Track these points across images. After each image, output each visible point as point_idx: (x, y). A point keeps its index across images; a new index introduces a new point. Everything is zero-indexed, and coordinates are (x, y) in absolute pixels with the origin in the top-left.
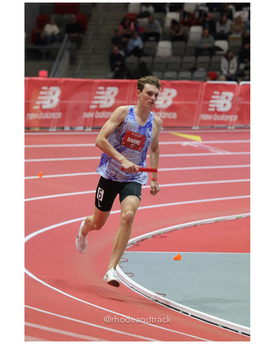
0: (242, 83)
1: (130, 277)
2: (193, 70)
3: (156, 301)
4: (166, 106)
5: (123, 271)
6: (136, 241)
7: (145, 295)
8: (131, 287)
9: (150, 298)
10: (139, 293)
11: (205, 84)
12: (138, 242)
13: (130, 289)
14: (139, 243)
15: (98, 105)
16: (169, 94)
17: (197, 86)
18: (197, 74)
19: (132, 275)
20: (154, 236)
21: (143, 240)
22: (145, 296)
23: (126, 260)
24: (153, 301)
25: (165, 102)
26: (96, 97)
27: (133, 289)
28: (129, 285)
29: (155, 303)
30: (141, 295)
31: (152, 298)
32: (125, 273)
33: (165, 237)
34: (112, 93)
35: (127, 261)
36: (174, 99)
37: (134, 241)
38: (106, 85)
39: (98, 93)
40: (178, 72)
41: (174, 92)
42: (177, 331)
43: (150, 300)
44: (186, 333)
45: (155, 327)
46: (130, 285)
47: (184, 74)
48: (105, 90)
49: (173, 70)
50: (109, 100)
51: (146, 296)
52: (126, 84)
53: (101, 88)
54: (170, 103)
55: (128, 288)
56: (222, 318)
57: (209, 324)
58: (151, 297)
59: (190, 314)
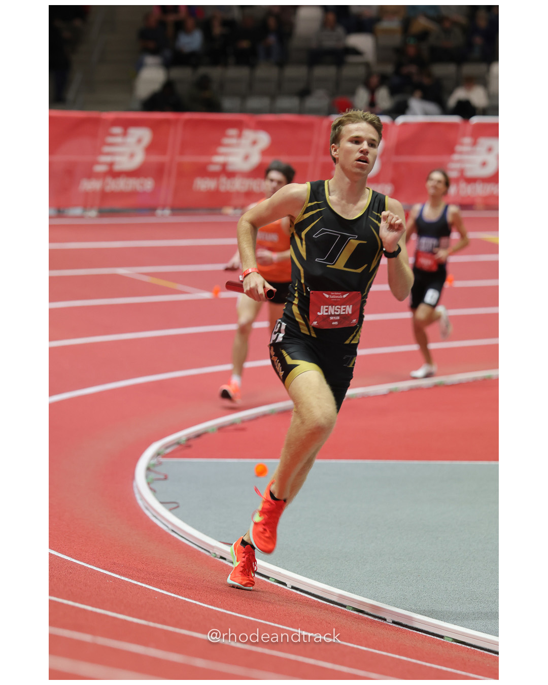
0: (401, 120)
1: (171, 510)
2: (304, 93)
3: (222, 558)
4: (247, 166)
5: (157, 498)
6: (184, 439)
7: (200, 547)
8: (173, 531)
9: (209, 552)
10: (187, 542)
11: (325, 123)
12: (189, 439)
13: (170, 535)
14: (191, 443)
15: (111, 164)
16: (254, 143)
17: (309, 126)
18: (312, 102)
19: (175, 505)
20: (221, 428)
21: (199, 436)
22: (200, 549)
23: (162, 477)
24: (216, 558)
25: (247, 157)
26: (106, 149)
27: (176, 536)
28: (167, 527)
29: (220, 562)
30: (192, 547)
31: (214, 552)
32: (162, 503)
33: (243, 429)
34: (139, 141)
35: (166, 478)
36: (264, 153)
37: (180, 438)
38: (127, 125)
39: (110, 140)
40: (273, 97)
41: (264, 139)
42: (260, 619)
43: (211, 558)
44: (278, 624)
45: (216, 611)
46: (170, 526)
47: (285, 102)
48: (125, 134)
49: (262, 94)
50: (132, 155)
51: (202, 548)
52: (168, 122)
53: (117, 130)
54: (255, 159)
55: (166, 533)
56: (354, 593)
57: (328, 603)
58: (211, 551)
59: (289, 584)
